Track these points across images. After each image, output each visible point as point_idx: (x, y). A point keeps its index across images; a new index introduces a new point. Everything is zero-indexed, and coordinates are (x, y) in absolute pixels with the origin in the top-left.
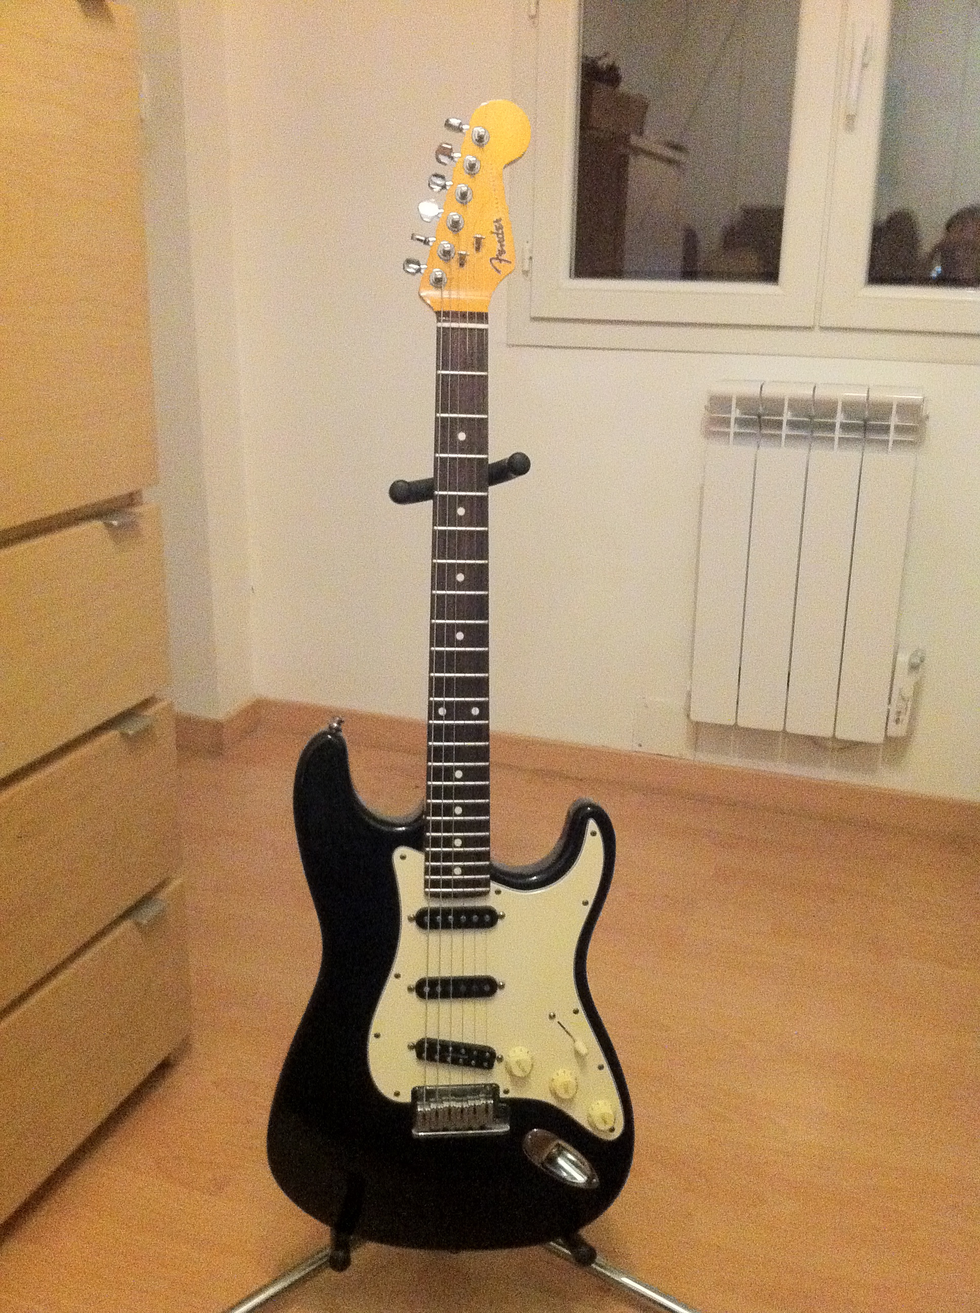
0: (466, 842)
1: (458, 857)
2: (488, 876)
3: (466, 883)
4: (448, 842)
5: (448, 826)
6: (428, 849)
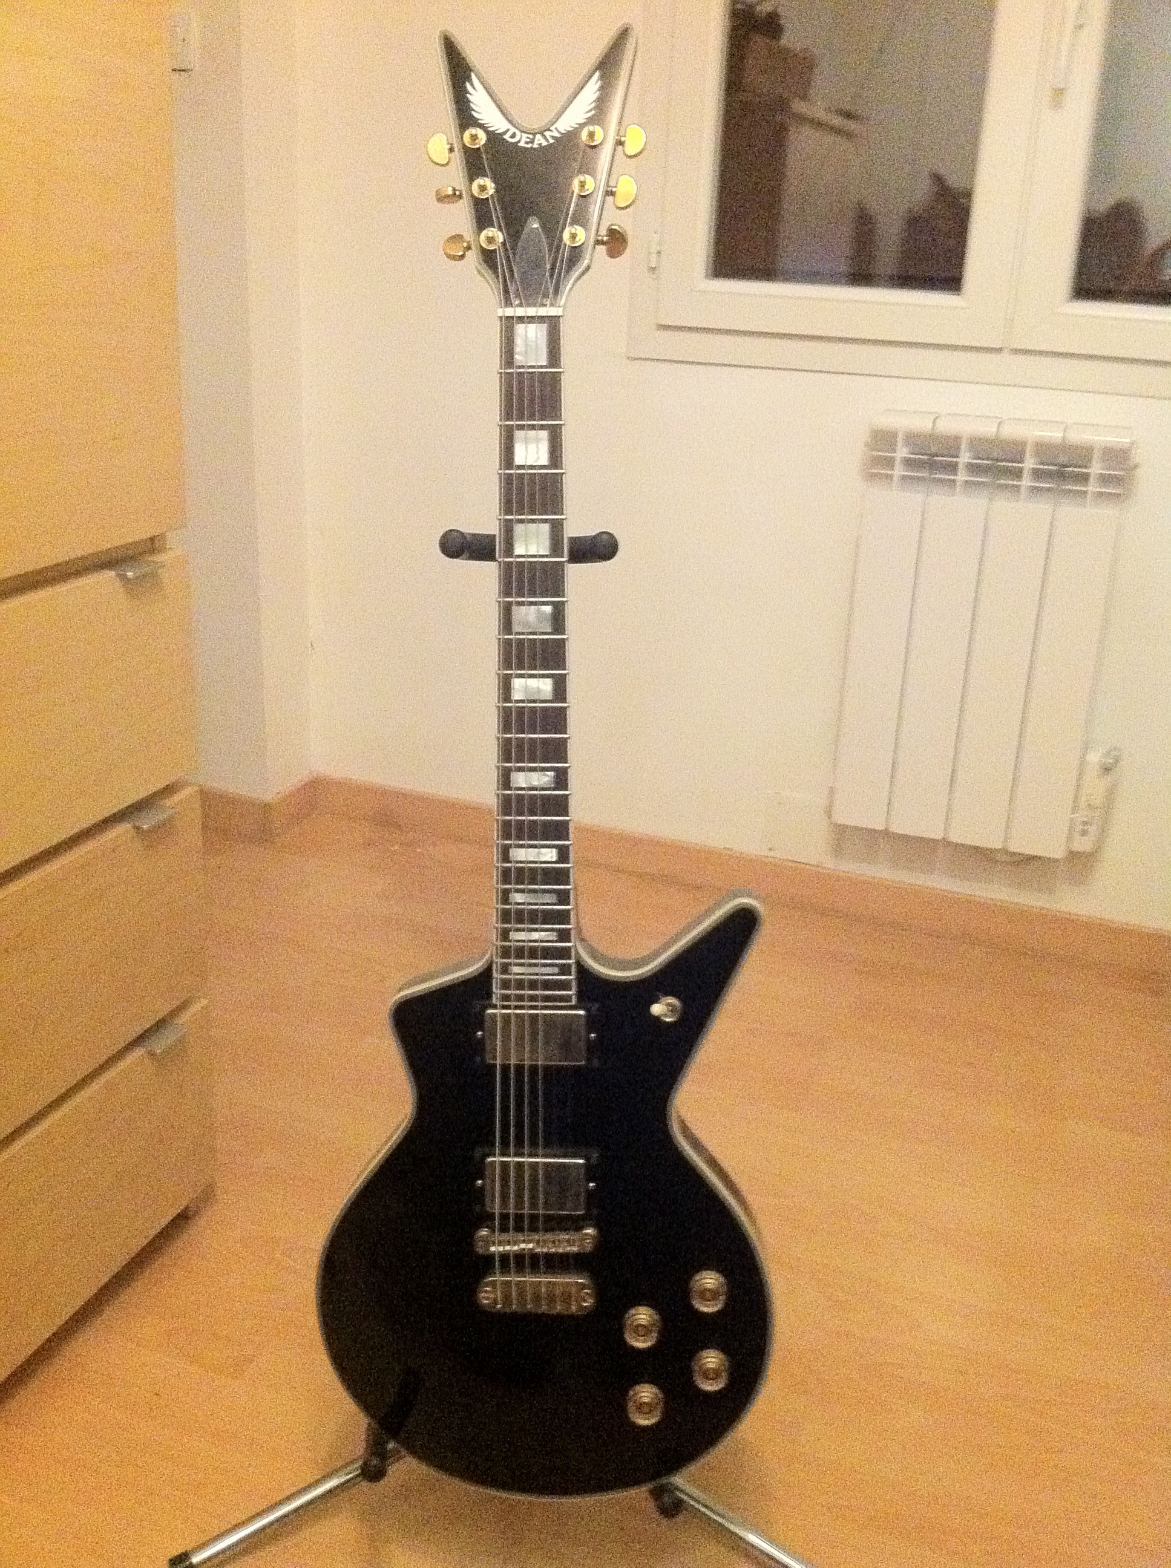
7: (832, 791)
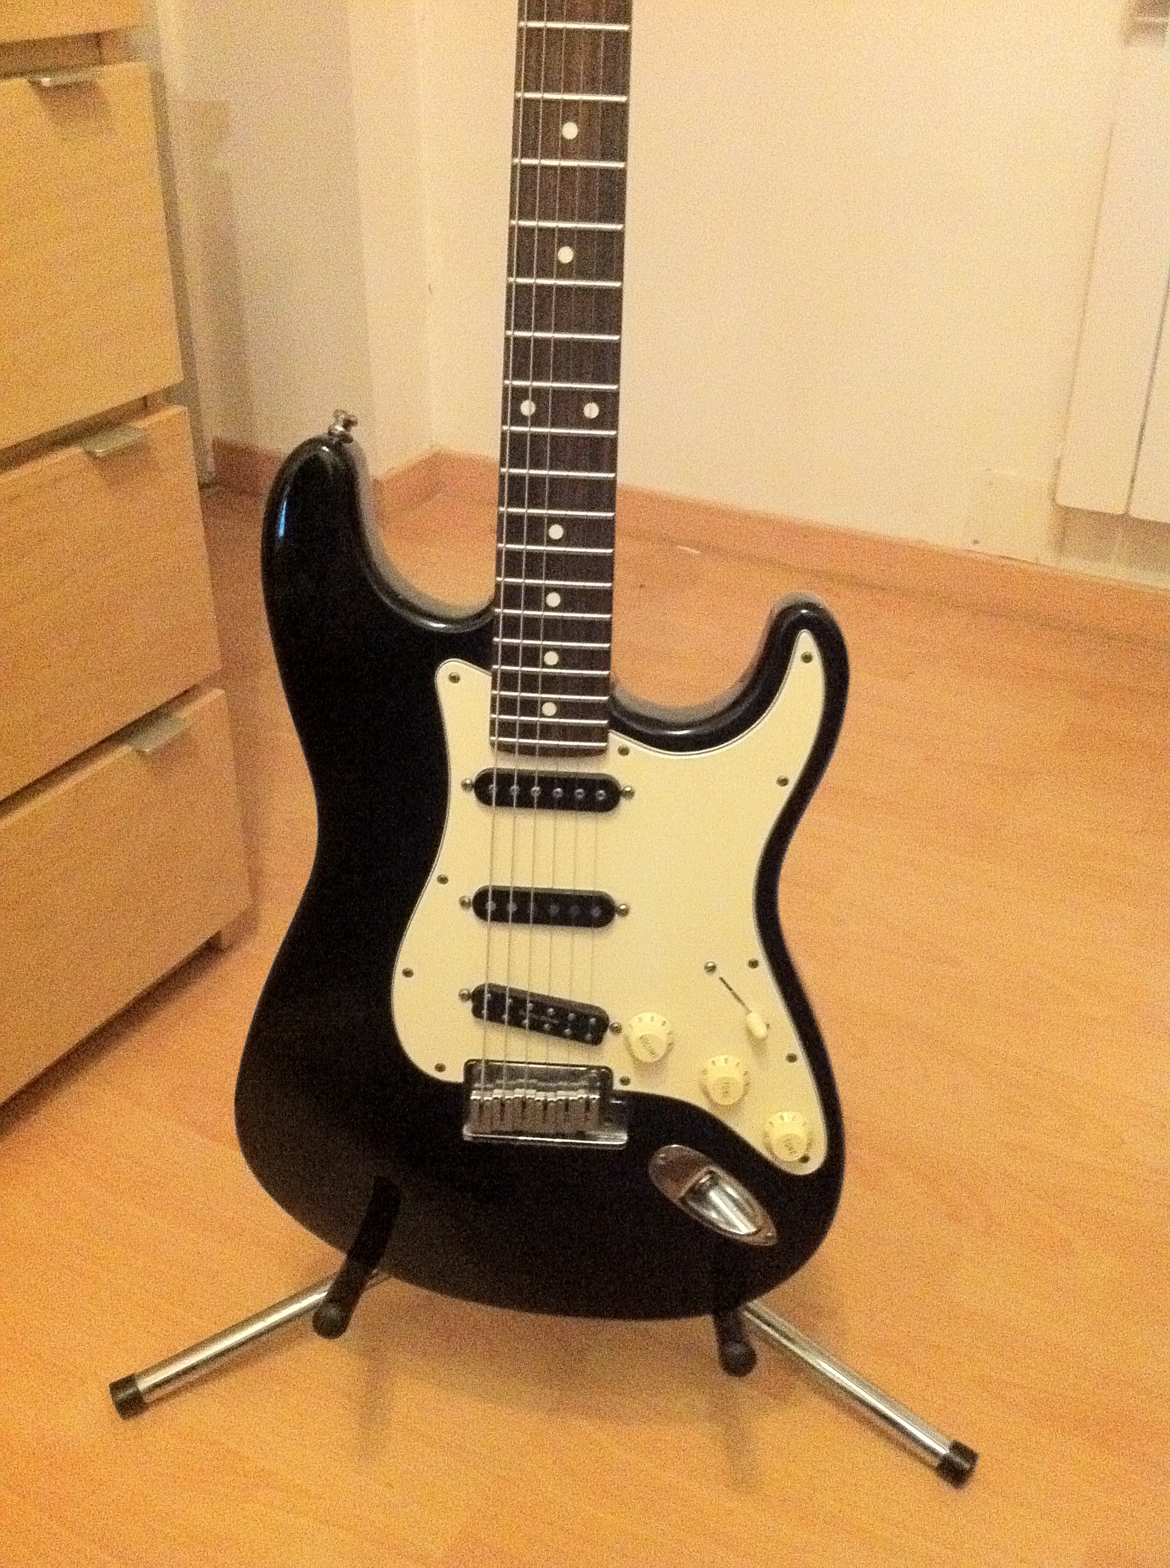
0: (567, 658)
1: (551, 684)
2: (605, 722)
3: (565, 732)
4: (533, 656)
5: (532, 628)
6: (495, 667)
7: (1058, 464)
